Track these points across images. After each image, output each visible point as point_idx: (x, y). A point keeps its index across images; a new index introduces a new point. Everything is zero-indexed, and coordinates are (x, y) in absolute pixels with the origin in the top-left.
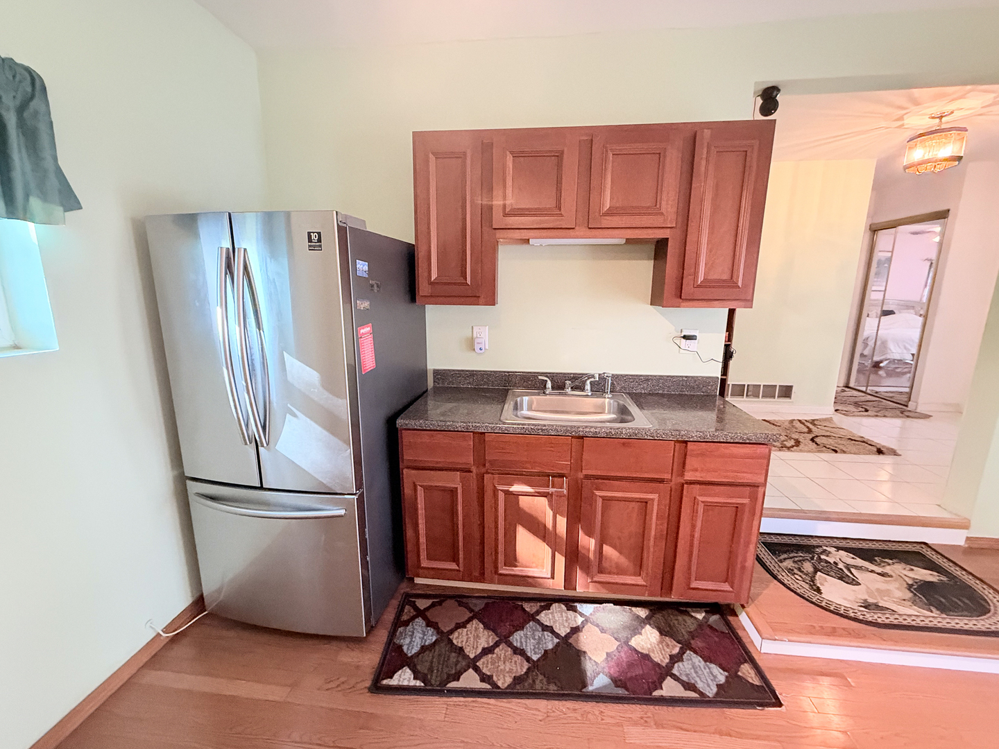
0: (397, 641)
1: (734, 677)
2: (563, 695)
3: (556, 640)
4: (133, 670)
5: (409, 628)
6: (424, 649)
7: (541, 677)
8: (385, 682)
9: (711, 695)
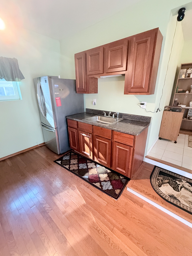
0: (63, 157)
1: (113, 190)
2: (78, 175)
3: (86, 168)
4: (34, 148)
5: (67, 156)
6: (66, 160)
7: (77, 171)
8: (56, 161)
9: (103, 189)
